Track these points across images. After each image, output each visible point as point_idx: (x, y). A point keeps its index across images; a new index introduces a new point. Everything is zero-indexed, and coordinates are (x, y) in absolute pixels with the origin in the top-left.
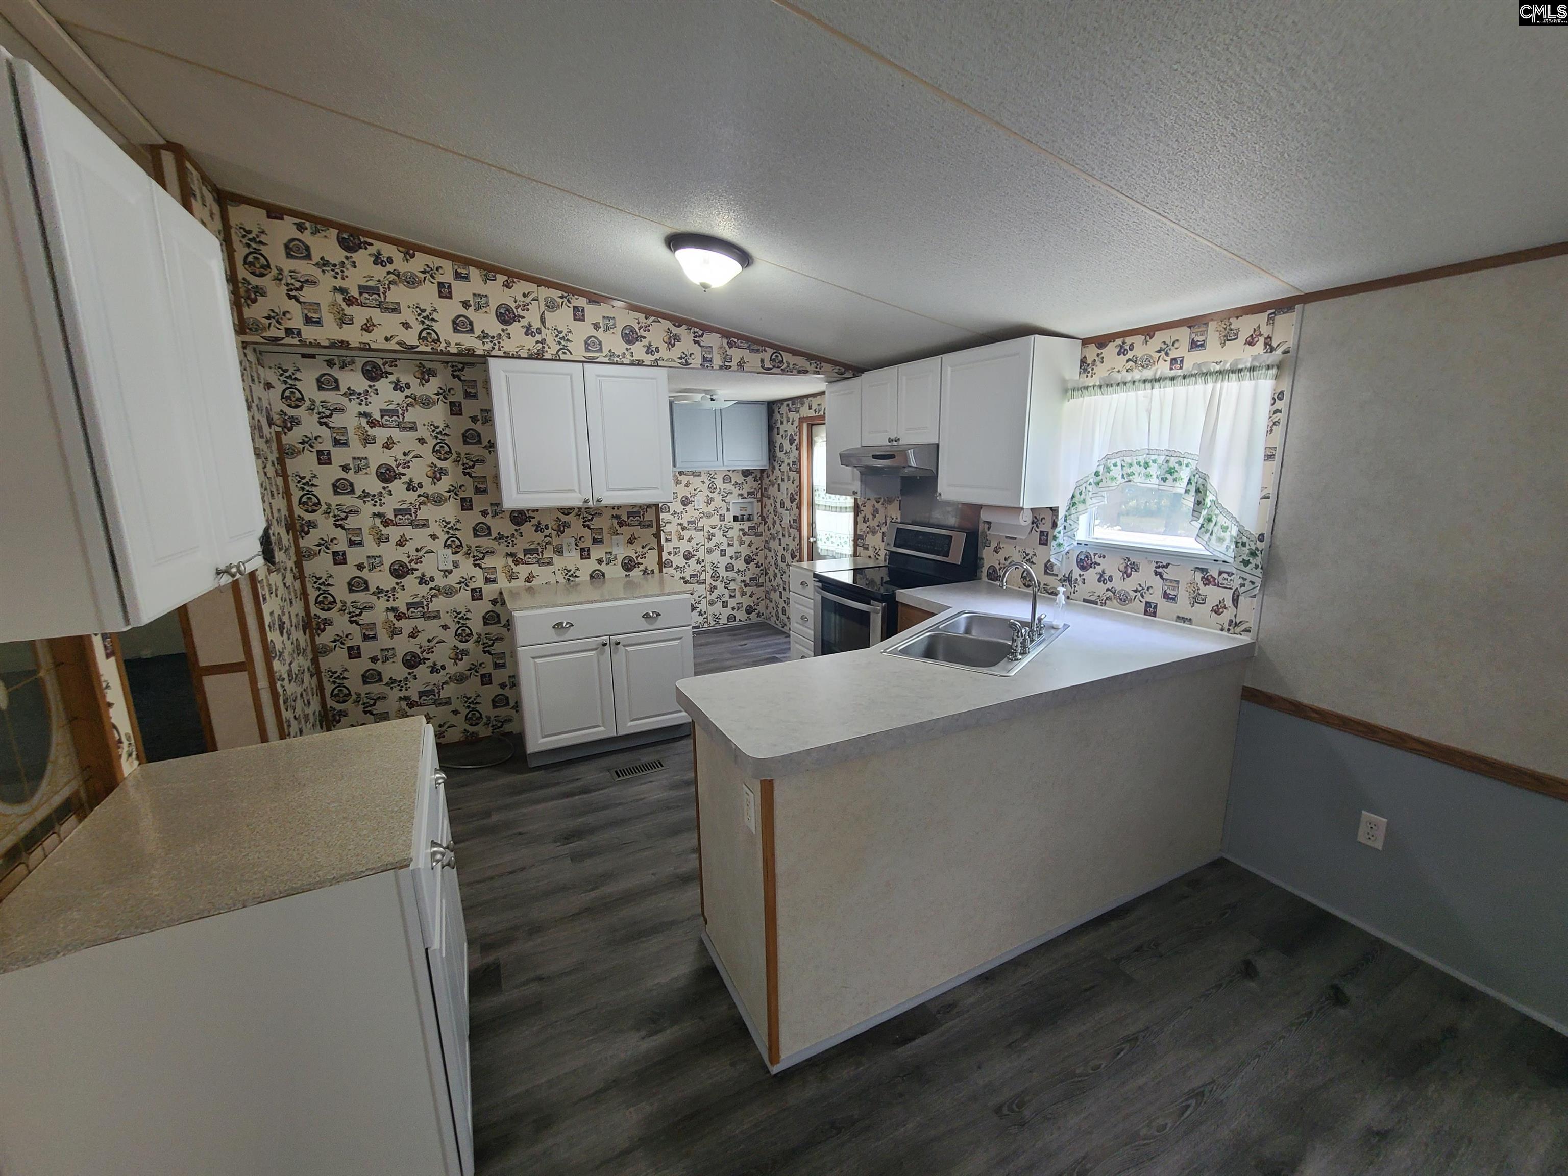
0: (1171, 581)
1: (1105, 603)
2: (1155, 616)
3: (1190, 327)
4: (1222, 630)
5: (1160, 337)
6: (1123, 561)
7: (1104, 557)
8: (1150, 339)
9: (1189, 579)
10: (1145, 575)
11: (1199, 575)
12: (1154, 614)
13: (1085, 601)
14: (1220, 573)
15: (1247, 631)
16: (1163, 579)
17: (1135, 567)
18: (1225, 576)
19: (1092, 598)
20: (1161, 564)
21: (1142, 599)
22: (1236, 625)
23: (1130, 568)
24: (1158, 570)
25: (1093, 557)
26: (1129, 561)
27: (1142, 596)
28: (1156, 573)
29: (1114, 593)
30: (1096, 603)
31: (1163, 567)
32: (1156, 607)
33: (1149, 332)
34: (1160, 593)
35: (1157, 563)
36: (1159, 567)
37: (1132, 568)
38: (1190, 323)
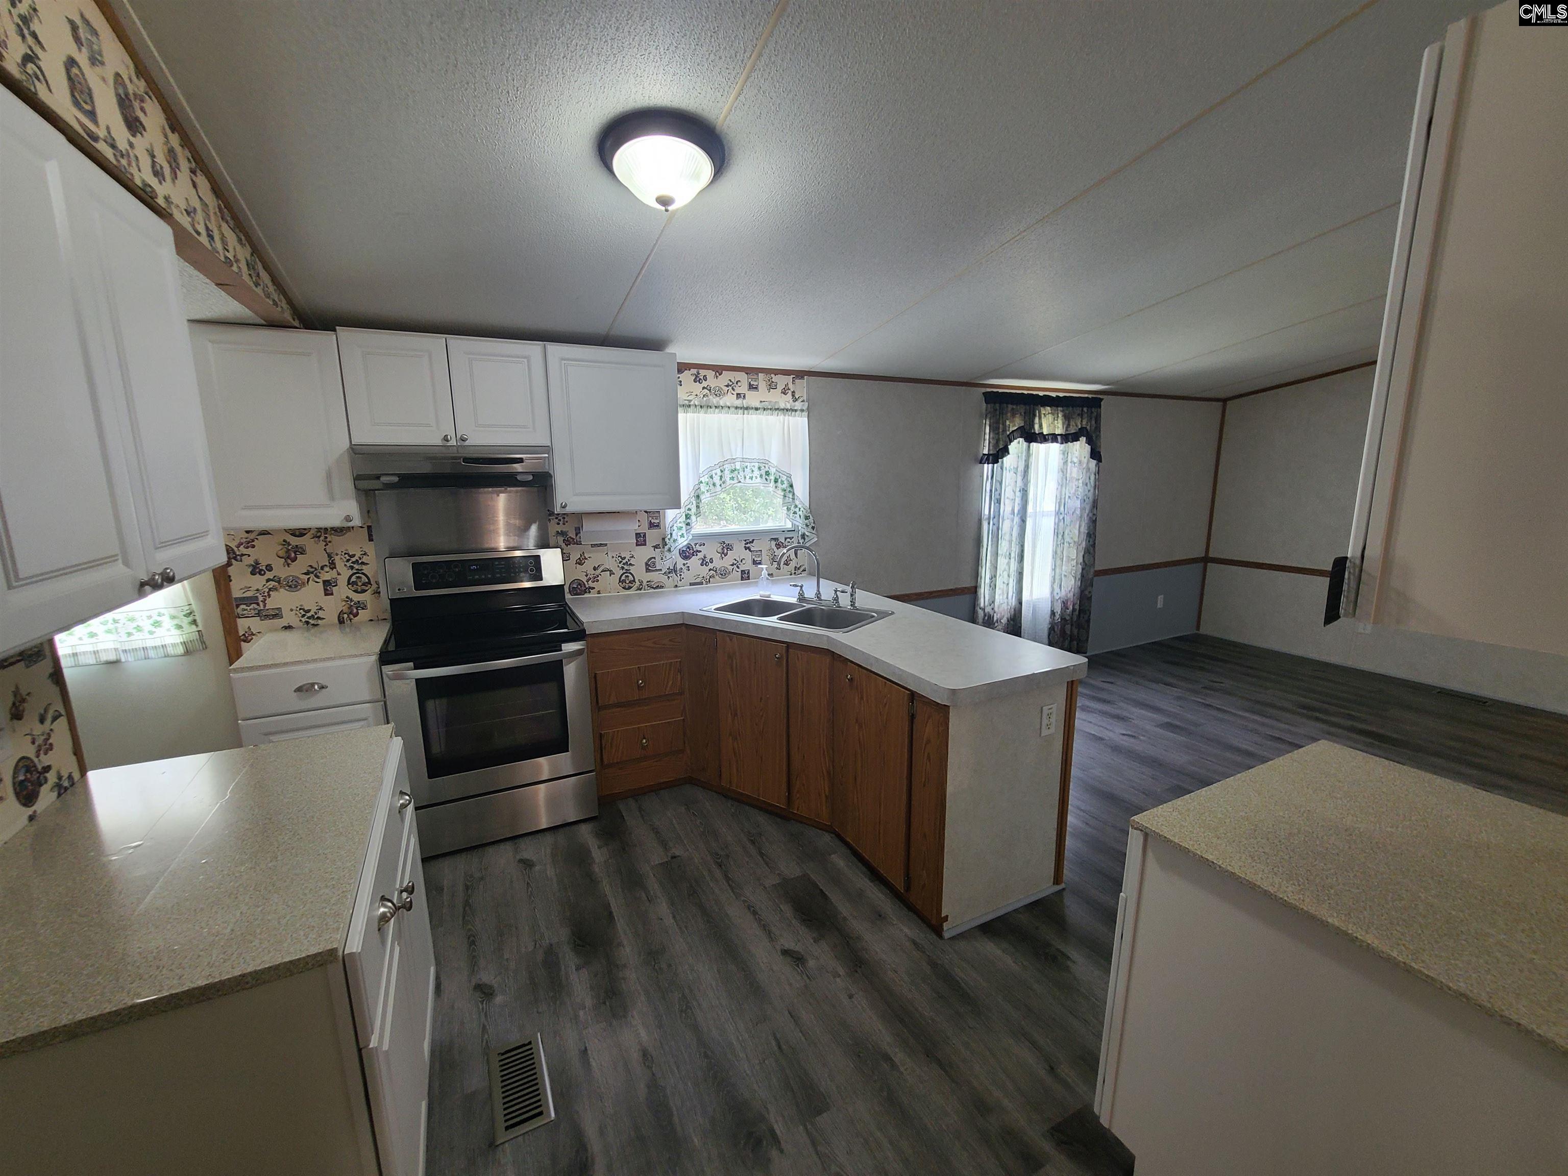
0: (757, 551)
1: (709, 581)
2: (749, 579)
3: (747, 374)
4: (791, 575)
5: (726, 376)
6: (720, 545)
7: (704, 545)
8: (720, 375)
9: (768, 548)
10: (738, 552)
11: (773, 543)
12: (748, 578)
13: (691, 584)
14: (786, 539)
15: (804, 570)
16: (751, 551)
17: (729, 547)
18: (788, 540)
19: (698, 580)
20: (748, 541)
21: (738, 570)
22: (798, 569)
23: (726, 549)
24: (747, 546)
25: (694, 547)
26: (724, 543)
27: (738, 567)
28: (746, 548)
29: (716, 571)
30: (702, 583)
31: (750, 542)
32: (748, 573)
33: (719, 370)
34: (750, 562)
35: (745, 541)
36: (747, 543)
37: (727, 549)
38: (748, 371)
